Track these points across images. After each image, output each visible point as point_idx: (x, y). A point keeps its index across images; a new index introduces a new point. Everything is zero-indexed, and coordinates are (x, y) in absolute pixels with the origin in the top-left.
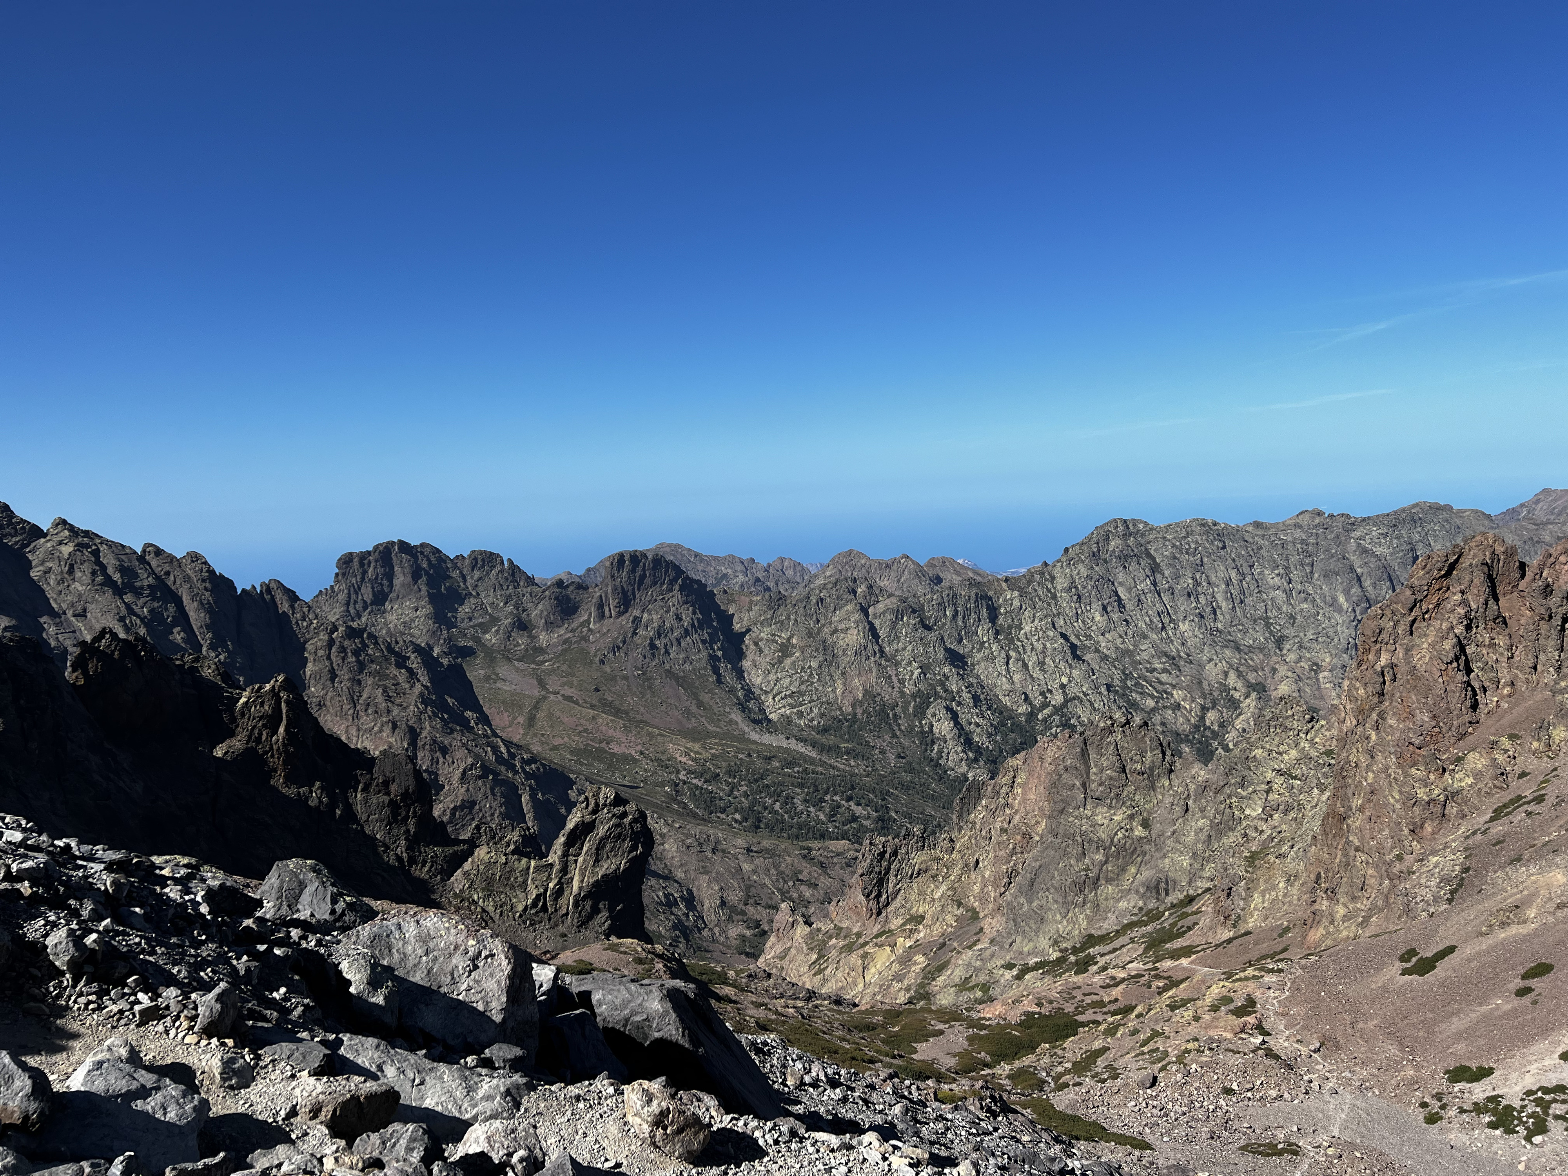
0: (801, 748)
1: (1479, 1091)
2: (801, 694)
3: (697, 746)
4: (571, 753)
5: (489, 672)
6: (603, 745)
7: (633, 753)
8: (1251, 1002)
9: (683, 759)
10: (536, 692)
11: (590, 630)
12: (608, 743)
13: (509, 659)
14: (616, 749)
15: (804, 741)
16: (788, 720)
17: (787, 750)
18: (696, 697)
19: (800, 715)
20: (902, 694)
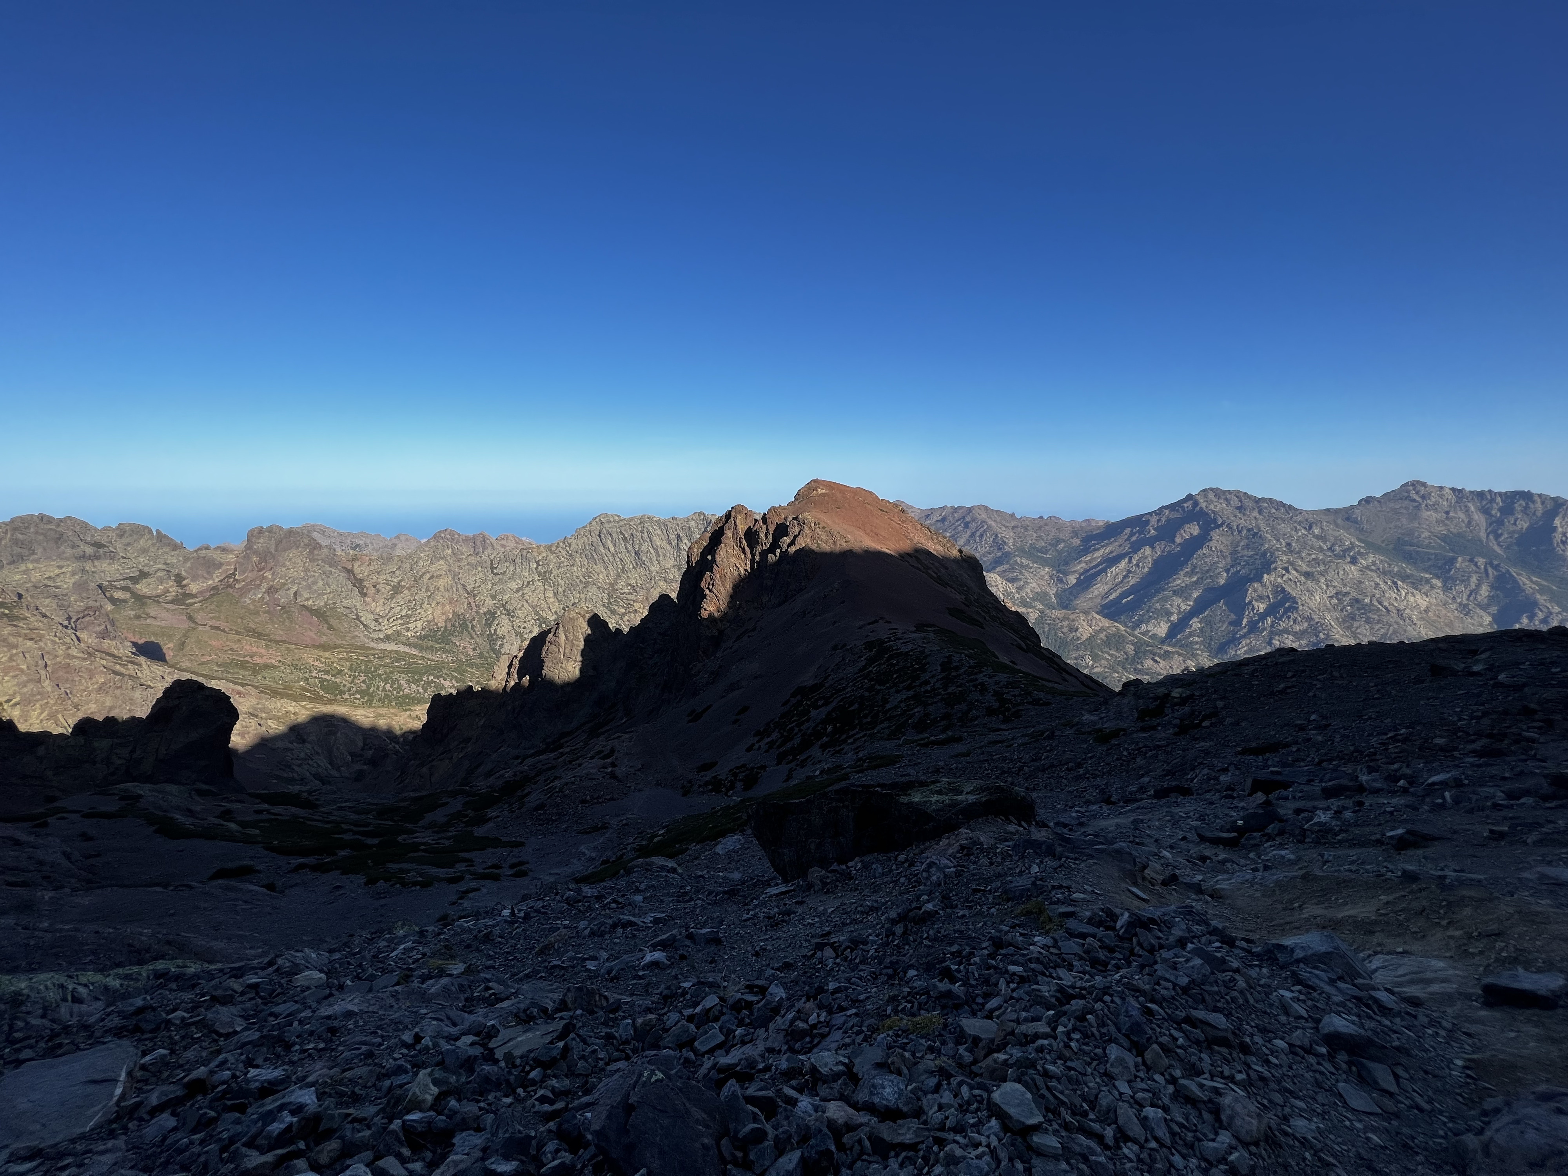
0: (406, 649)
1: (709, 775)
2: (408, 617)
3: (327, 654)
4: (218, 666)
5: (140, 612)
6: (248, 658)
7: (273, 661)
8: (612, 751)
9: (316, 663)
10: (186, 625)
11: (235, 580)
12: (251, 657)
13: (158, 602)
14: (257, 660)
15: (409, 645)
16: (398, 633)
17: (397, 652)
18: (327, 622)
19: (408, 630)
20: (477, 612)
